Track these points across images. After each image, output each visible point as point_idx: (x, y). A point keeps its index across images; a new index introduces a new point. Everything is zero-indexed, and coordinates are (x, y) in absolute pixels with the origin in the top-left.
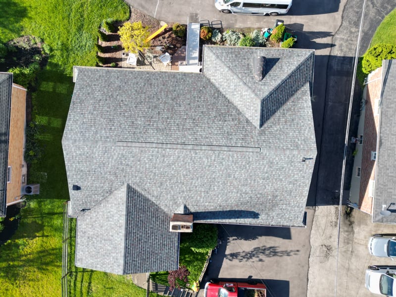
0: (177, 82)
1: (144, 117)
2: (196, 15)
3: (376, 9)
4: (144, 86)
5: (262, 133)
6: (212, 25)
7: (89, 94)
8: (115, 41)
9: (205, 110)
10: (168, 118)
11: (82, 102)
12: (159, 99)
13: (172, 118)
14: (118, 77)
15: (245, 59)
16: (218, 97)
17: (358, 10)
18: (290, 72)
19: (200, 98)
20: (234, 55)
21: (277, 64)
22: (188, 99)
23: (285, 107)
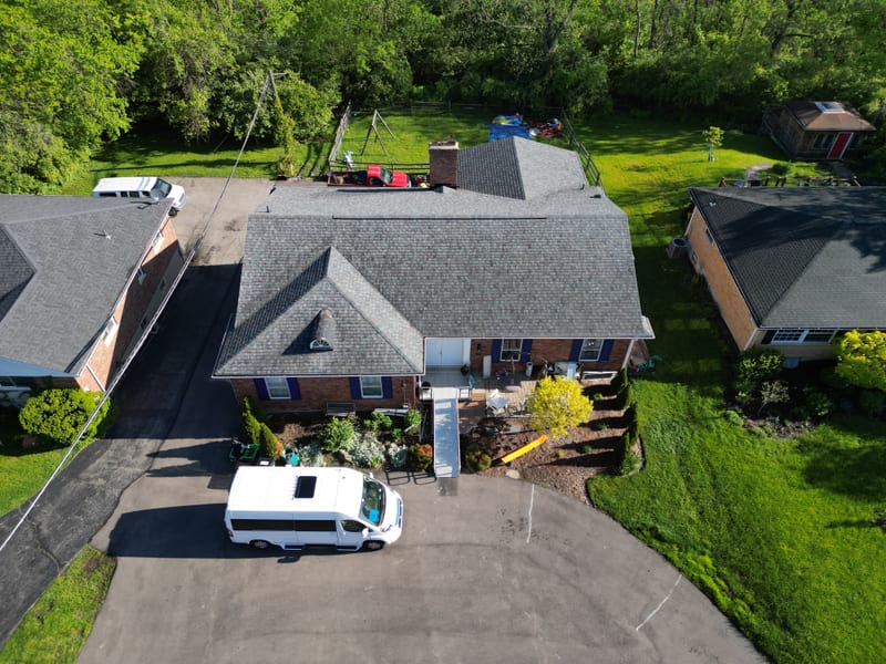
0: (469, 318)
1: (513, 256)
2: (443, 493)
3: (34, 520)
4: (523, 309)
5: (328, 241)
6: (409, 477)
7: (612, 289)
8: (606, 439)
9: (418, 273)
10: (476, 257)
11: (619, 275)
12: (494, 286)
13: (470, 257)
14: (571, 320)
15: (348, 350)
16: (396, 295)
17: (77, 517)
18: (269, 329)
19: (427, 293)
20: (368, 356)
21: (289, 343)
22: (446, 290)
23: (285, 283)
